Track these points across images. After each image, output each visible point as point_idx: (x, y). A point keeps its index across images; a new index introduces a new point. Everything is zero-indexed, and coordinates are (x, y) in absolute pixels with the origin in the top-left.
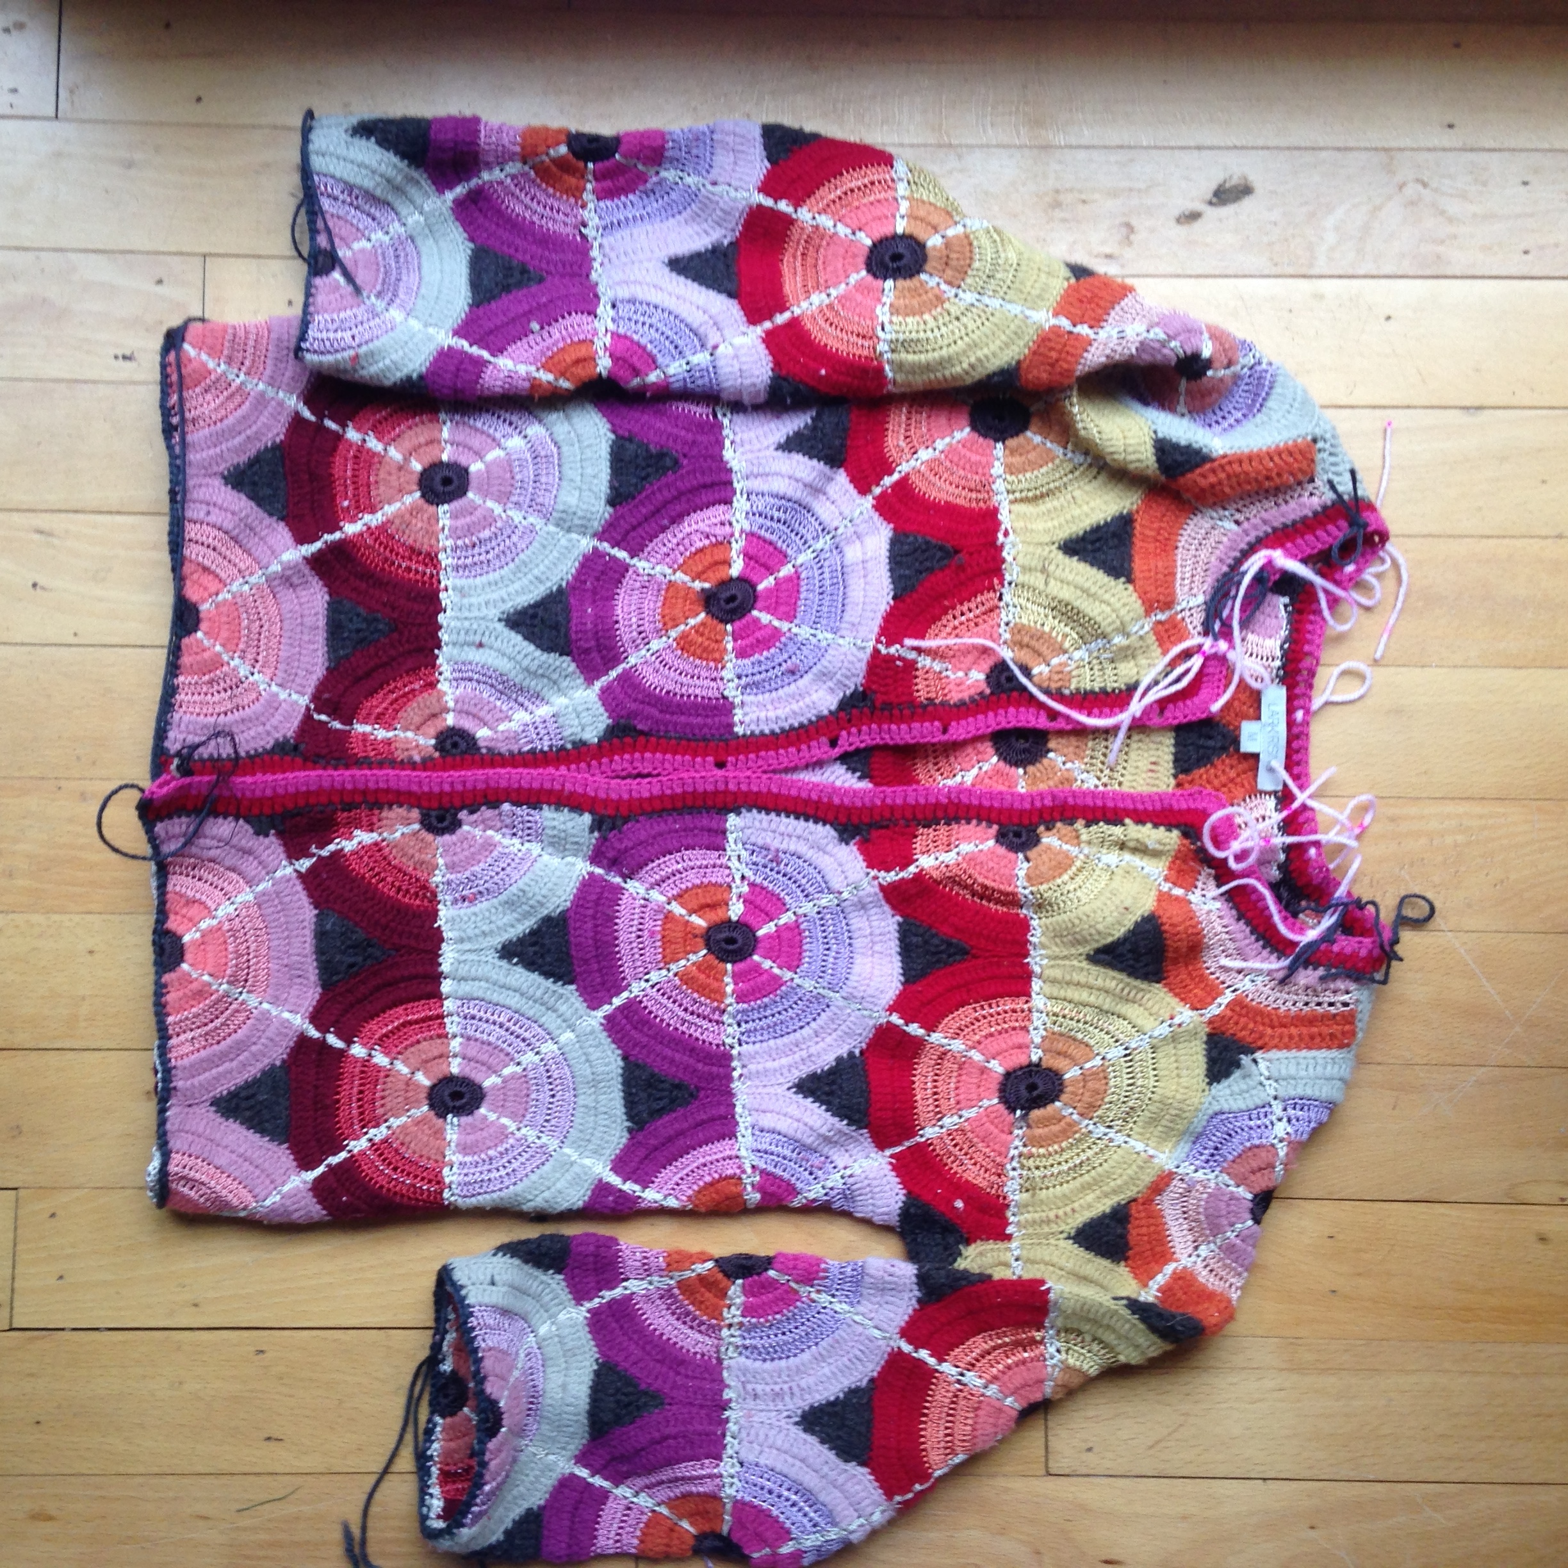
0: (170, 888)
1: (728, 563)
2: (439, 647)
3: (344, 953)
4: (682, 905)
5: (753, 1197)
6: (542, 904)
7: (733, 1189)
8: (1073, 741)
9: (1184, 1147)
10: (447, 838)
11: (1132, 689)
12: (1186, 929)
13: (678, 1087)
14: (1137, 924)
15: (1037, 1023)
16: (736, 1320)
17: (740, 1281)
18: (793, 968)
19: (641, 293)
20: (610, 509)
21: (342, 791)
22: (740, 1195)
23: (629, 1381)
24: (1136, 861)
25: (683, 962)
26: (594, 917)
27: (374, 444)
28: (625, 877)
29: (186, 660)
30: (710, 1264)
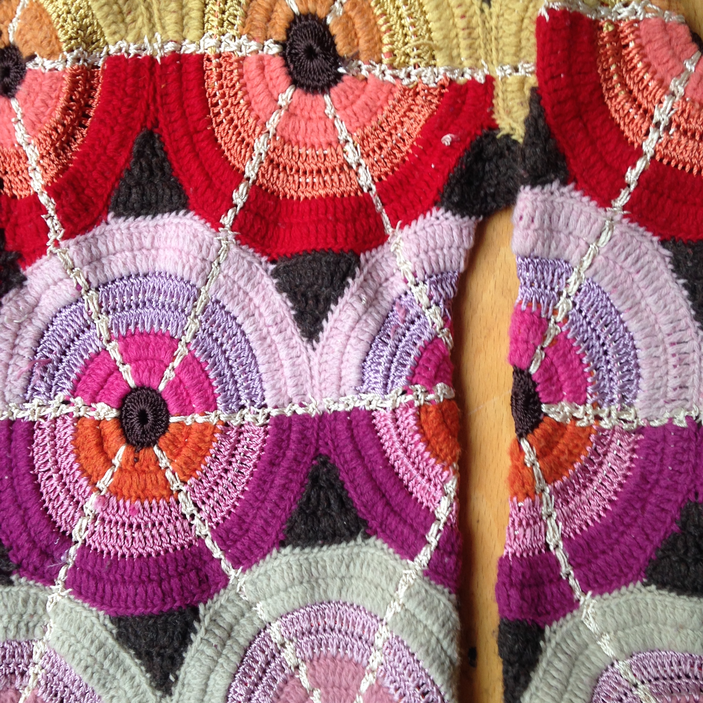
4: (101, 475)
5: (441, 391)
7: (432, 415)
13: (315, 480)
15: (233, 46)
16: (590, 411)
17: (544, 408)
22: (440, 406)
25: (169, 475)
26: (114, 583)
28: (69, 543)
30: (525, 445)
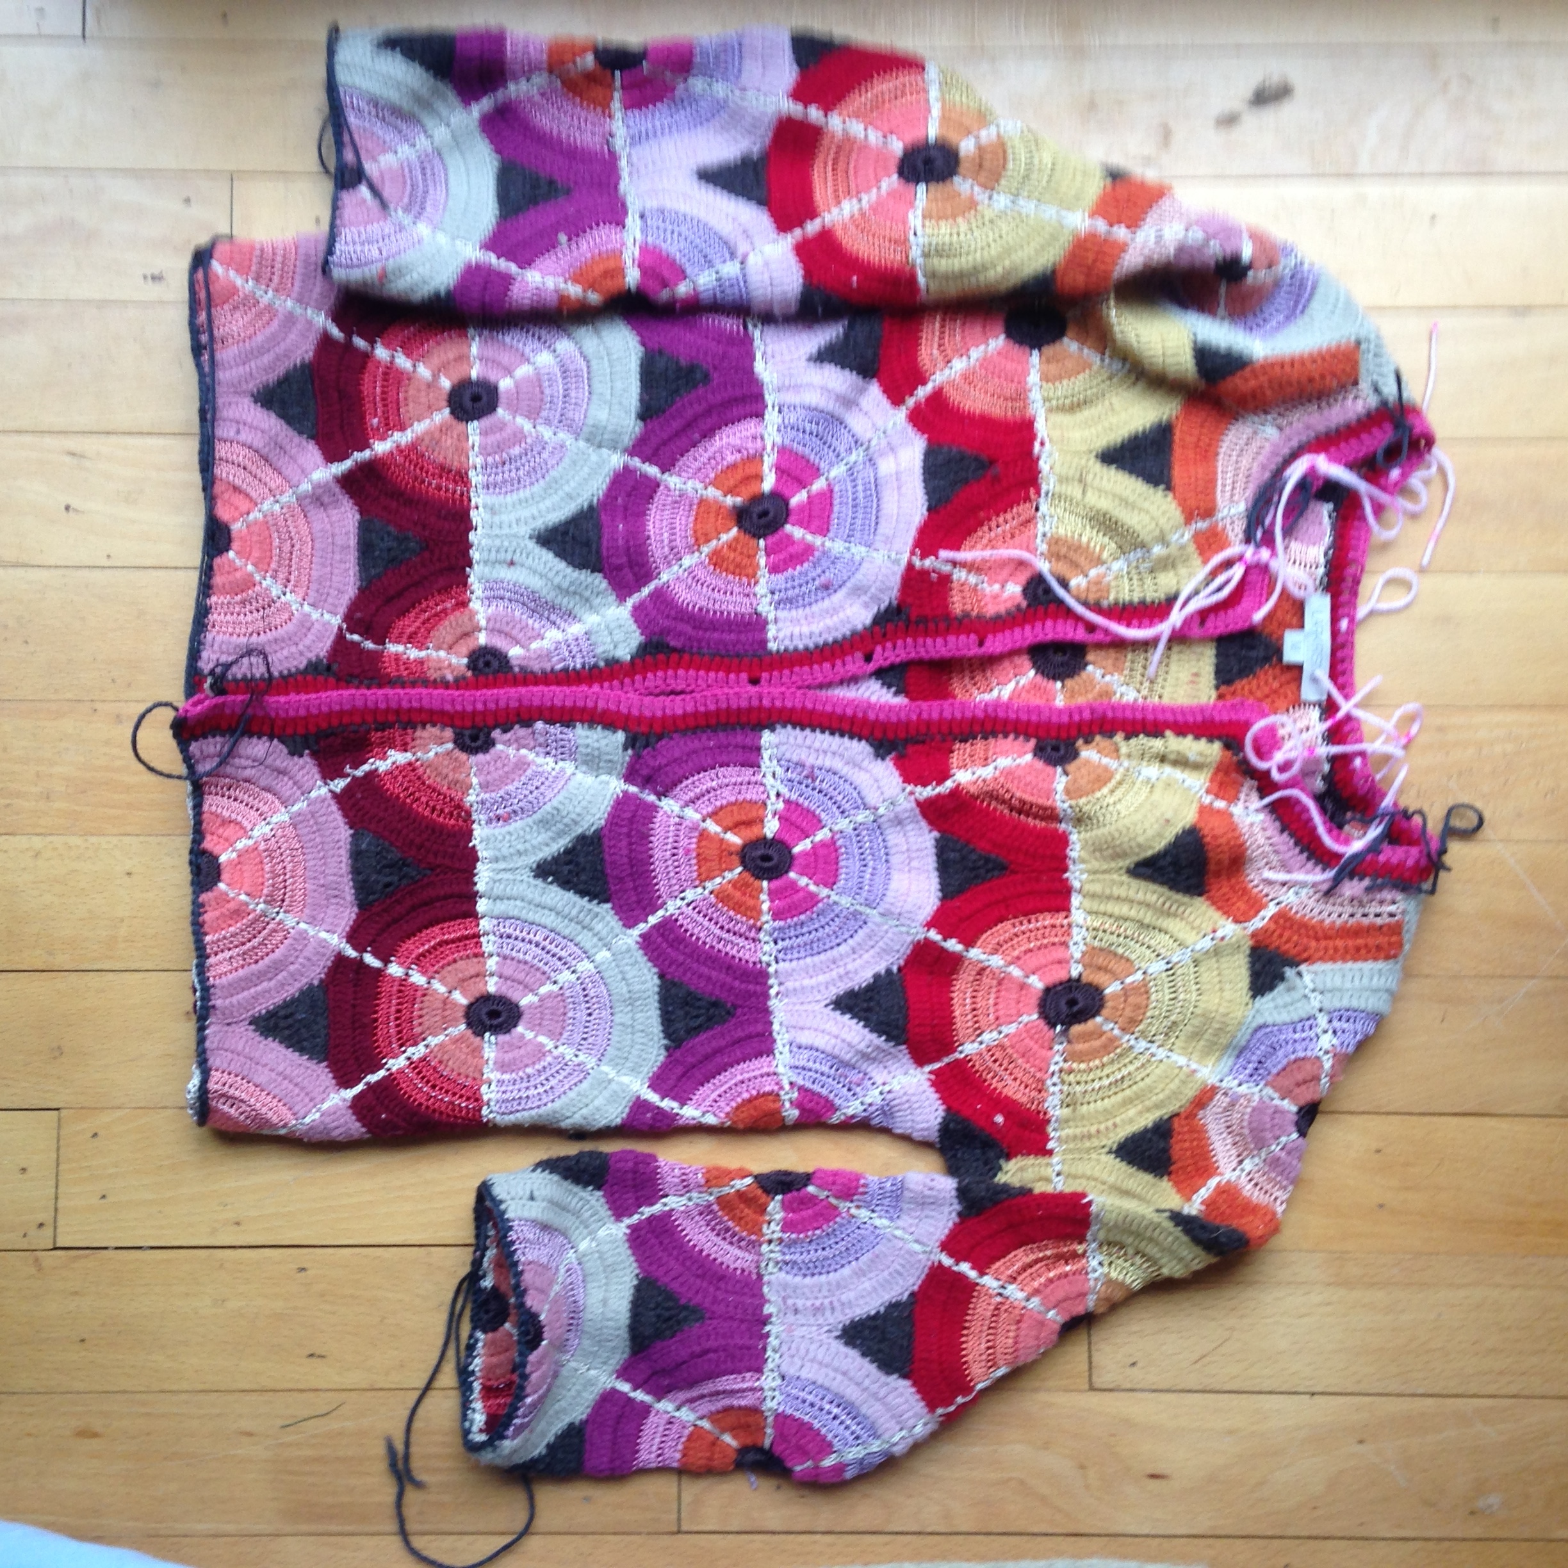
0: (206, 808)
1: (760, 478)
2: (470, 565)
3: (379, 872)
4: (717, 823)
5: (792, 1114)
6: (576, 823)
7: (772, 1105)
8: (1112, 653)
9: (1227, 1062)
10: (481, 757)
11: (1171, 600)
12: (1228, 843)
13: (715, 1004)
14: (1177, 837)
15: (1077, 938)
16: (776, 1236)
17: (779, 1197)
18: (830, 883)
19: (670, 204)
20: (640, 424)
21: (376, 711)
22: (778, 1112)
23: (670, 1296)
24: (1178, 774)
25: (718, 880)
26: (629, 835)
27: (403, 362)
28: (660, 795)
29: (218, 580)
30: (749, 1181)
